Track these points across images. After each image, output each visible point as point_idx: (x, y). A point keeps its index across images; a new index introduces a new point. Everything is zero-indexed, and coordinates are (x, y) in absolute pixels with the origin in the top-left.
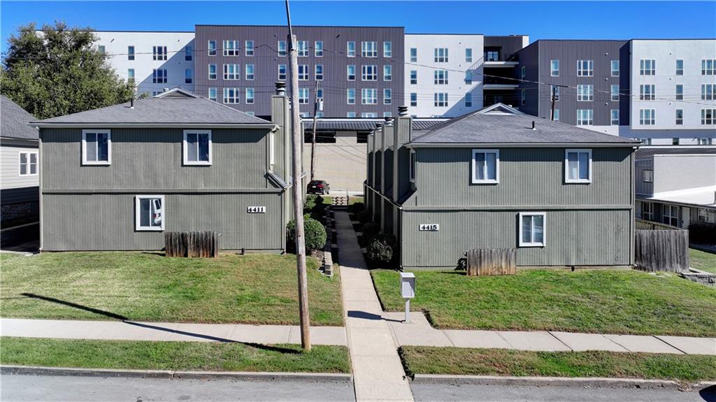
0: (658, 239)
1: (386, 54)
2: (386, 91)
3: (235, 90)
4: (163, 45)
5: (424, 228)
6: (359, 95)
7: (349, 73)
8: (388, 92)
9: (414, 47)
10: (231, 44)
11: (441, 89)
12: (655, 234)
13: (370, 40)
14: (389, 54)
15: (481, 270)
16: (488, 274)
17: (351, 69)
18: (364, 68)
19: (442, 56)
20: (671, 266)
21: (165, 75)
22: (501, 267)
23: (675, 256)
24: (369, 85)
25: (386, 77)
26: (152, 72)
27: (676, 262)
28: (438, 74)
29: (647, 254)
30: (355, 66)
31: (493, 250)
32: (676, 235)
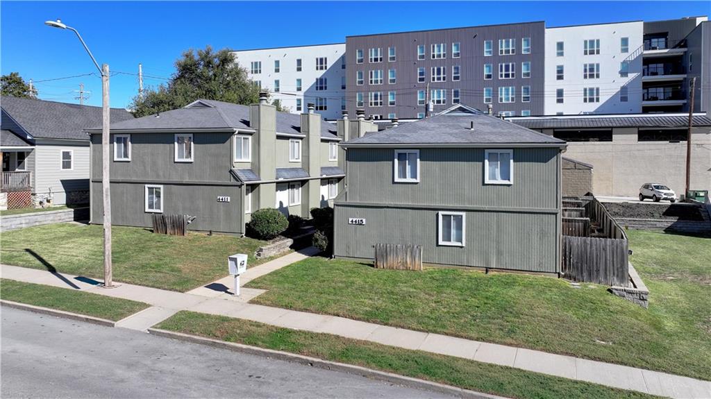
0: (591, 248)
1: (525, 50)
2: (524, 88)
3: (379, 94)
4: (324, 57)
5: (352, 221)
6: (495, 94)
7: (486, 73)
8: (527, 90)
9: (561, 41)
10: (376, 51)
11: (591, 83)
12: (589, 242)
13: (507, 37)
14: (528, 50)
15: (387, 264)
16: (393, 268)
17: (488, 68)
18: (501, 66)
19: (592, 47)
20: (606, 278)
21: (326, 83)
22: (406, 262)
23: (612, 267)
24: (506, 84)
25: (524, 74)
26: (315, 81)
27: (612, 275)
28: (588, 68)
29: (577, 263)
30: (492, 65)
31: (399, 245)
32: (612, 244)
